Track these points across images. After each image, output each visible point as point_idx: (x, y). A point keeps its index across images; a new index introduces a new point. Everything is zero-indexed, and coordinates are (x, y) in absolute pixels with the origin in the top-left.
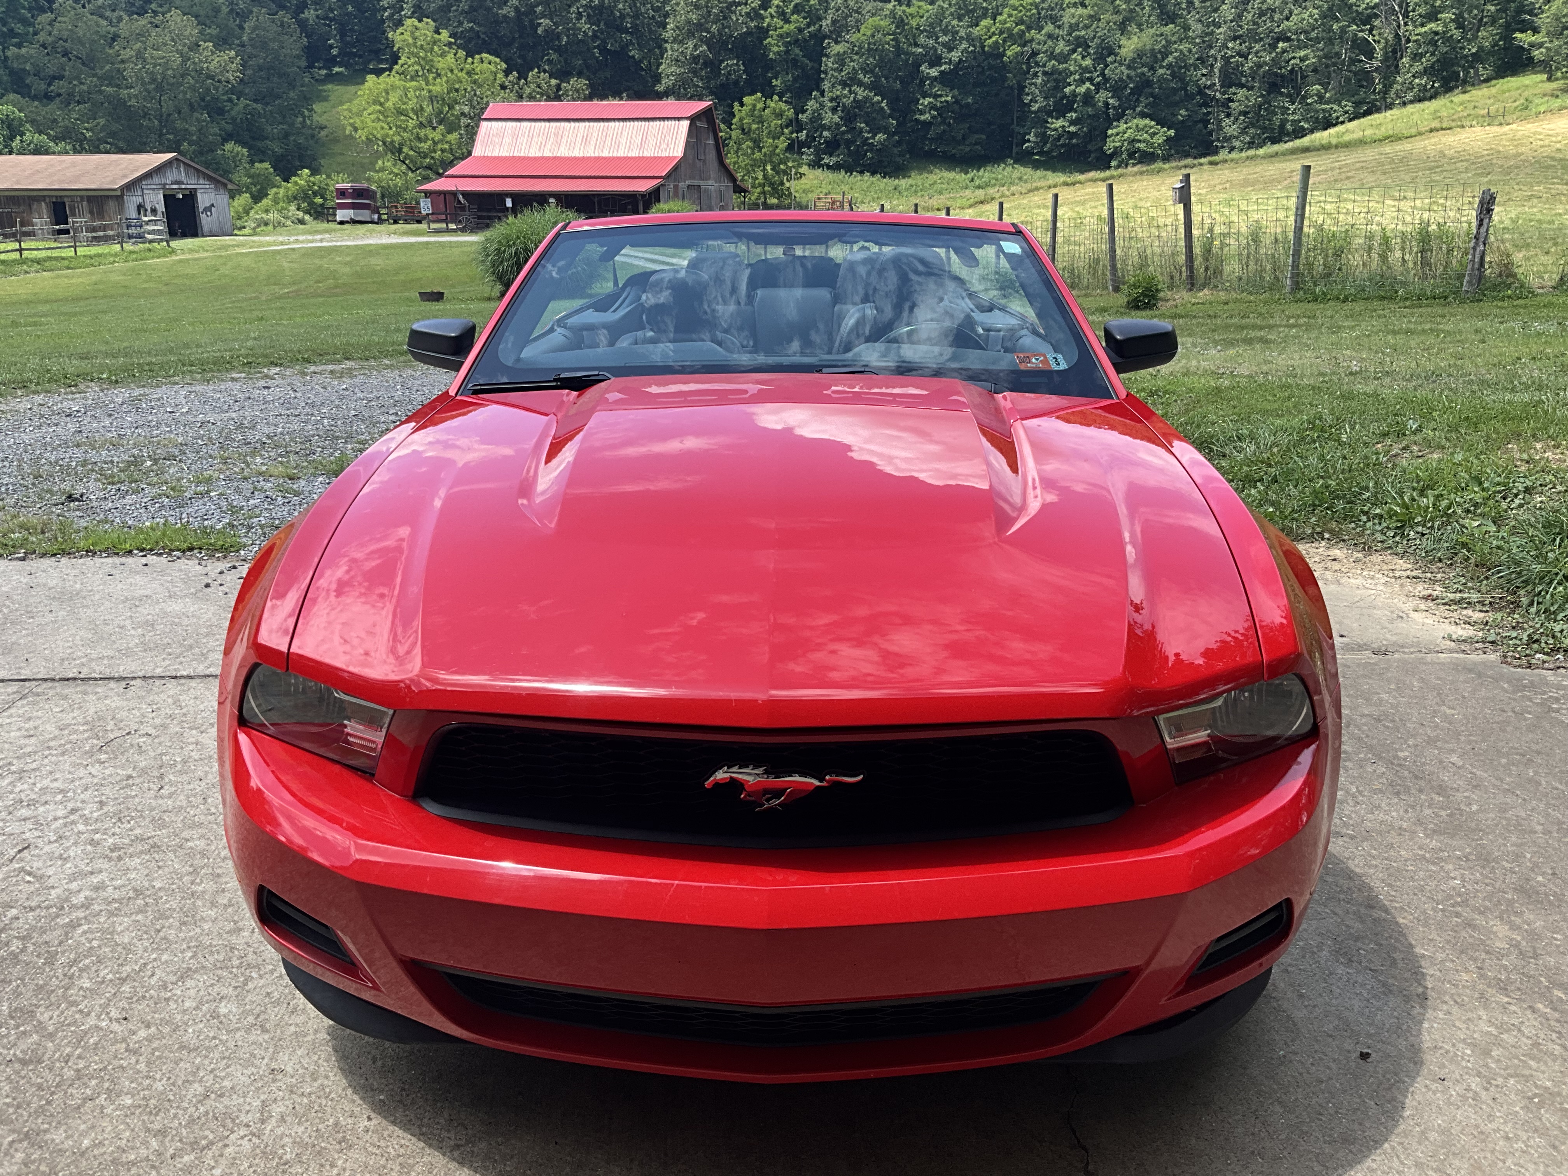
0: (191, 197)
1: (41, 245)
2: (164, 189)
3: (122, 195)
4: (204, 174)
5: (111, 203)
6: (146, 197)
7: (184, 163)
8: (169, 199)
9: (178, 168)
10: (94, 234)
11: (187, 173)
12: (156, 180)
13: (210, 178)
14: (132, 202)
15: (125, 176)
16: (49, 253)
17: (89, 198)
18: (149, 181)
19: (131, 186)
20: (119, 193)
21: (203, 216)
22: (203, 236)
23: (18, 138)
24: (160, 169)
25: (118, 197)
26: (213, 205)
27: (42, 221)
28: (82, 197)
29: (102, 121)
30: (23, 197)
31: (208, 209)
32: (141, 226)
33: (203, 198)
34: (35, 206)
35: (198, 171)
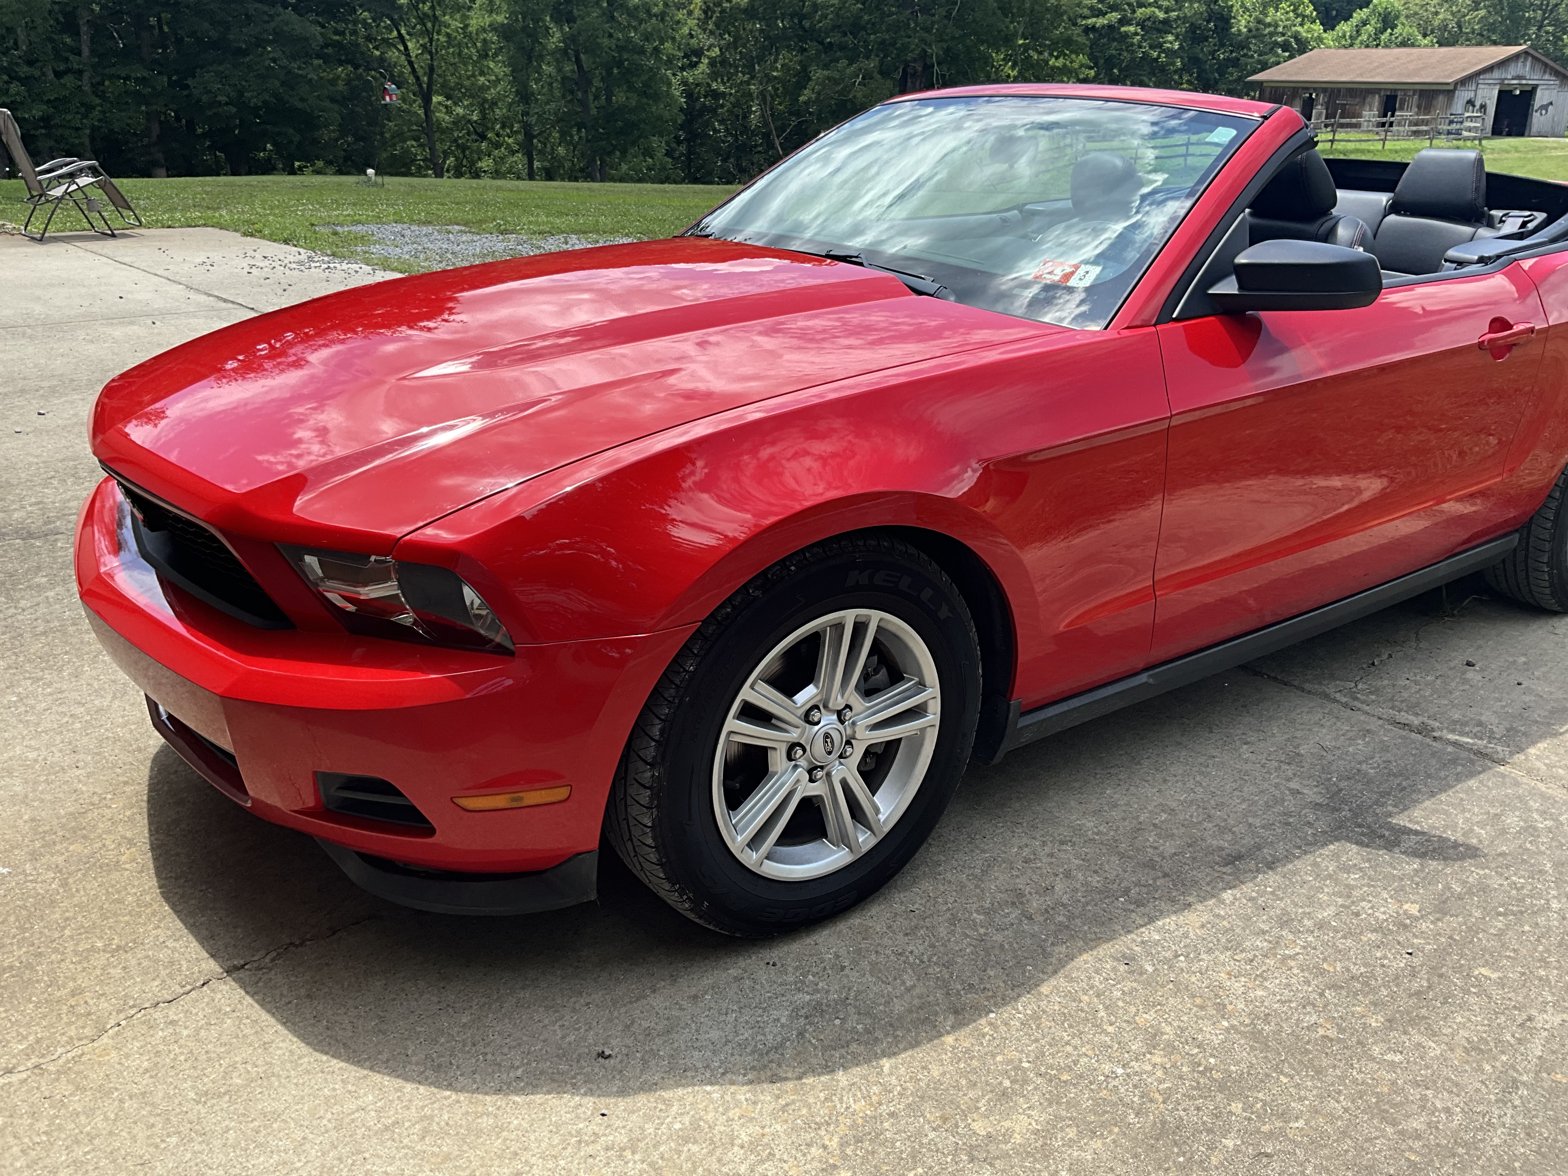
0: (1529, 94)
1: (1364, 137)
2: (1502, 84)
3: (1455, 89)
4: (1552, 68)
5: (1441, 98)
6: (1479, 92)
7: (1533, 57)
8: (1504, 96)
9: (1524, 62)
10: (1414, 128)
11: (1532, 67)
12: (1496, 74)
13: (1557, 73)
14: (1464, 95)
15: (1464, 70)
16: (1358, 145)
17: (1421, 91)
18: (1487, 76)
19: (1464, 82)
20: (1451, 87)
21: (1536, 115)
22: (1530, 136)
23: (1389, 31)
24: (1503, 63)
25: (1448, 92)
26: (1551, 103)
27: (1370, 114)
28: (1415, 91)
29: (1482, 13)
30: (1361, 90)
31: (1545, 107)
32: (1462, 122)
33: (1543, 95)
34: (1369, 100)
35: (1546, 65)
